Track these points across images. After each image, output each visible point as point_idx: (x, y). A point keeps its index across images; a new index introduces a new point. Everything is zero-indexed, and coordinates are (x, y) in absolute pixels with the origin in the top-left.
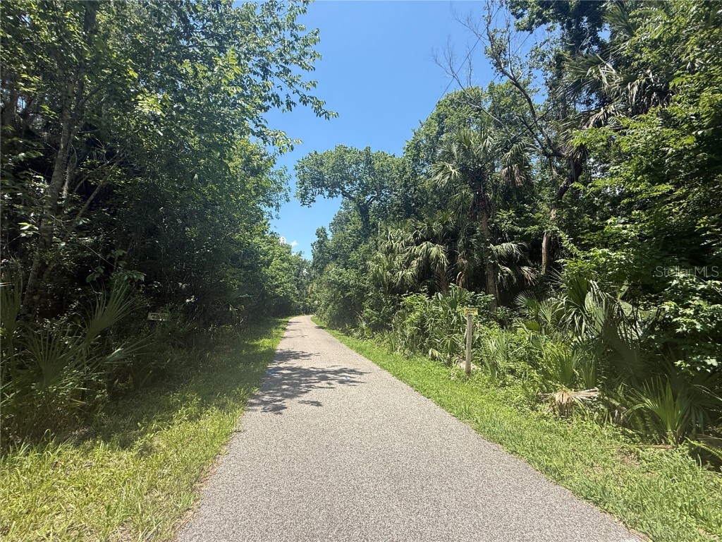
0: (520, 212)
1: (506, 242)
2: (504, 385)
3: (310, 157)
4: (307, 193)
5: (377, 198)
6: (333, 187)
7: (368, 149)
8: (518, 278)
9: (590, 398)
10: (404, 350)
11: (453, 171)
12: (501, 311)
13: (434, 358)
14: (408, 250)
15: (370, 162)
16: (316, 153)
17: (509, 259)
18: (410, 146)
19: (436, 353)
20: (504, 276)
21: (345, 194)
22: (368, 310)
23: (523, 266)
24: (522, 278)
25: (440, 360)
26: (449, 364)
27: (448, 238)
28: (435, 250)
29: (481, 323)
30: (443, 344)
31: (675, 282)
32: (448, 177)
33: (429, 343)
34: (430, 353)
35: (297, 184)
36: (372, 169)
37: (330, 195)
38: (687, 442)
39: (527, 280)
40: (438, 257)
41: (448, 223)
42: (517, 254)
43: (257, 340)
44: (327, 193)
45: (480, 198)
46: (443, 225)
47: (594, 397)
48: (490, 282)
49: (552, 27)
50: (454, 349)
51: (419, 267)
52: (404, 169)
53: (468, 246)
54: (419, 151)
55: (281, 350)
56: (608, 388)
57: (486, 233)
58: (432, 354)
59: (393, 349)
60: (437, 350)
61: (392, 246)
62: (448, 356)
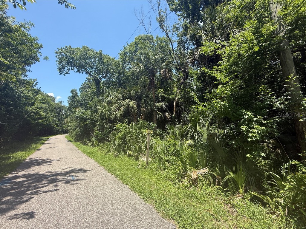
0: (166, 91)
1: (160, 102)
2: (165, 169)
3: (66, 48)
4: (63, 68)
5: (104, 77)
6: (80, 67)
7: (101, 52)
8: (164, 117)
9: (204, 173)
10: (114, 152)
11: (142, 66)
12: (159, 131)
13: (129, 156)
14: (119, 102)
15: (102, 58)
16: (70, 47)
17: (161, 109)
18: (122, 53)
19: (131, 153)
20: (159, 116)
21: (87, 72)
22: (96, 131)
23: (166, 112)
24: (166, 117)
25: (133, 157)
26: (137, 159)
27: (138, 98)
28: (131, 103)
29: (152, 136)
30: (135, 149)
31: (247, 117)
32: (139, 69)
33: (127, 148)
34: (128, 153)
35: (57, 61)
36: (102, 62)
37: (79, 71)
38: (249, 193)
39: (167, 118)
40: (133, 106)
41: (138, 91)
42: (164, 108)
43: (13, 153)
44: (76, 70)
45: (152, 81)
46: (136, 92)
47: (206, 172)
48: (155, 119)
49: (180, 19)
50: (140, 151)
51: (124, 111)
52: (119, 64)
53: (146, 102)
54: (126, 57)
55: (30, 159)
56: (212, 168)
57: (154, 97)
58: (129, 154)
59: (108, 152)
60: (131, 151)
61: (111, 100)
62: (137, 154)
